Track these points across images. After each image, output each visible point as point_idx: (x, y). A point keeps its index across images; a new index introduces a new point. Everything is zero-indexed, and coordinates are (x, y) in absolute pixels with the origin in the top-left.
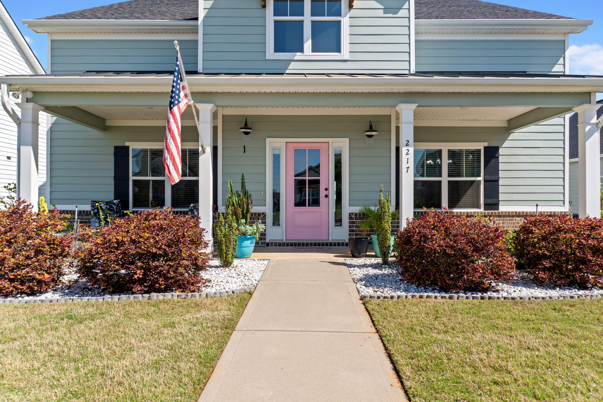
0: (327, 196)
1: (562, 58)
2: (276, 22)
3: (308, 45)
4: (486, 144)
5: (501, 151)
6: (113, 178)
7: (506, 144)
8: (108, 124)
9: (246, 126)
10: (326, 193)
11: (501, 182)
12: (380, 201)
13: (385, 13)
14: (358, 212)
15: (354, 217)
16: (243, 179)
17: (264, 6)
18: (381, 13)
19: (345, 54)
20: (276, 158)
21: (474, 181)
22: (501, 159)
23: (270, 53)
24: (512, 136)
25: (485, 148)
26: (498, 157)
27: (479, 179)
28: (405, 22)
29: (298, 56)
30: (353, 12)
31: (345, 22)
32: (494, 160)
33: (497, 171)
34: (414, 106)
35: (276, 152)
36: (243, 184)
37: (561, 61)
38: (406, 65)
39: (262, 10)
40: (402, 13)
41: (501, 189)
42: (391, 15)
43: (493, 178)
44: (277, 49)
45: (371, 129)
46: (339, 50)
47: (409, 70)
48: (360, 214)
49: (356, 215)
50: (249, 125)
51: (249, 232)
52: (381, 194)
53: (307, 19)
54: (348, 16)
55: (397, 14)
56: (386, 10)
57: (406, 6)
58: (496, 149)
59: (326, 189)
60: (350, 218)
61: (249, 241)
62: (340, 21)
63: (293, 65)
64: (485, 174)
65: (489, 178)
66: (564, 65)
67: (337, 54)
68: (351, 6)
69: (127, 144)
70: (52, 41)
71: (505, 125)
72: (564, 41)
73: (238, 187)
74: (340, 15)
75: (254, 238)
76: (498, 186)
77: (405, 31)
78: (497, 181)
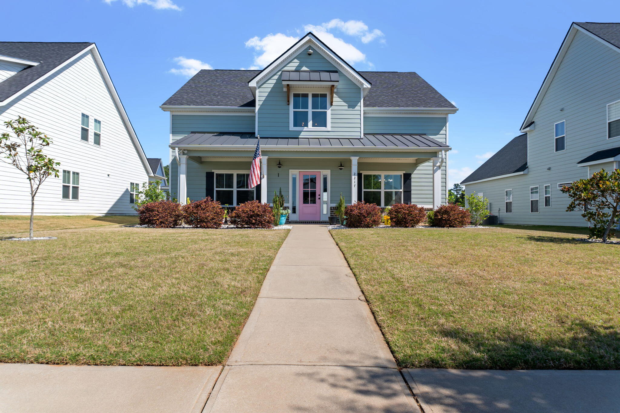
0: (319, 199)
1: (445, 127)
2: (294, 112)
3: (310, 123)
4: (404, 172)
5: (412, 176)
6: (205, 189)
7: (415, 172)
8: (203, 160)
9: (280, 164)
10: (319, 197)
11: (412, 192)
12: (340, 199)
13: (348, 108)
14: (335, 206)
15: (332, 209)
16: (280, 190)
17: (289, 104)
18: (346, 108)
19: (329, 127)
20: (294, 179)
21: (398, 191)
22: (412, 180)
23: (292, 128)
24: (418, 168)
25: (404, 174)
26: (411, 179)
27: (401, 190)
28: (358, 112)
29: (305, 129)
30: (333, 107)
31: (329, 112)
32: (408, 181)
33: (410, 186)
34: (358, 158)
35: (294, 176)
36: (280, 192)
37: (444, 128)
38: (359, 134)
39: (288, 106)
40: (357, 108)
41: (412, 196)
42: (351, 109)
43: (408, 190)
44: (295, 125)
45: (341, 166)
46: (326, 126)
47: (361, 136)
48: (336, 207)
49: (334, 207)
50: (281, 163)
51: (284, 213)
52: (341, 196)
53: (310, 110)
54: (330, 109)
55: (354, 108)
56: (349, 107)
57: (359, 104)
58: (410, 175)
59: (319, 195)
60: (331, 209)
61: (284, 218)
62: (326, 112)
63: (302, 133)
64: (404, 188)
65: (406, 190)
66: (446, 130)
67: (324, 128)
68: (331, 105)
69: (213, 171)
70: (172, 115)
71: (415, 162)
72: (446, 118)
73: (278, 194)
74: (326, 109)
75: (286, 216)
76: (411, 194)
77: (359, 117)
78: (410, 192)
